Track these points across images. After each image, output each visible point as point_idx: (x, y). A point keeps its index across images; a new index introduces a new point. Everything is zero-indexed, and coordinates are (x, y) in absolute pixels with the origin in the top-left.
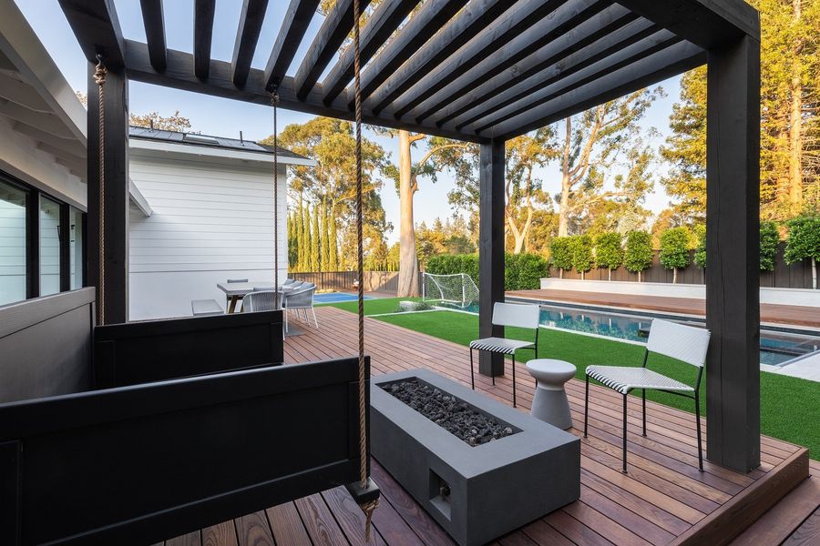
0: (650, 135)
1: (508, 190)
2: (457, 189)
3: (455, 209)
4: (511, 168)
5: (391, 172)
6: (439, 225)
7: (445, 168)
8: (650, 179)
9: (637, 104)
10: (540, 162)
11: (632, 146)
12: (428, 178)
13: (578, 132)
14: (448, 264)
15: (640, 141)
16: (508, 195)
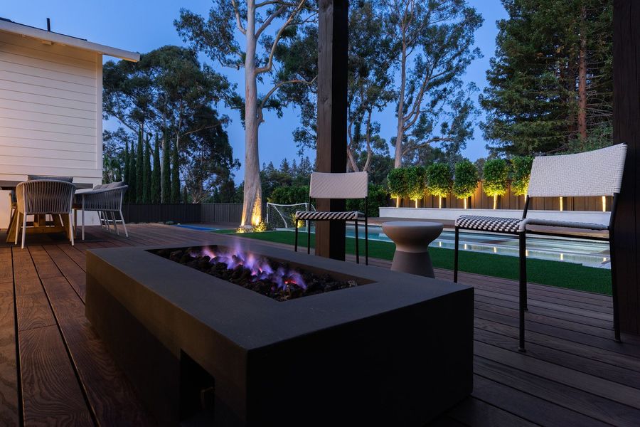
0: (470, 89)
1: (350, 131)
2: (301, 127)
3: (300, 147)
4: (353, 110)
5: (237, 102)
6: (286, 165)
7: (291, 104)
8: (470, 128)
9: (460, 61)
10: (379, 106)
11: (456, 97)
12: (274, 112)
13: (412, 82)
14: (292, 195)
15: (461, 94)
16: (350, 135)
